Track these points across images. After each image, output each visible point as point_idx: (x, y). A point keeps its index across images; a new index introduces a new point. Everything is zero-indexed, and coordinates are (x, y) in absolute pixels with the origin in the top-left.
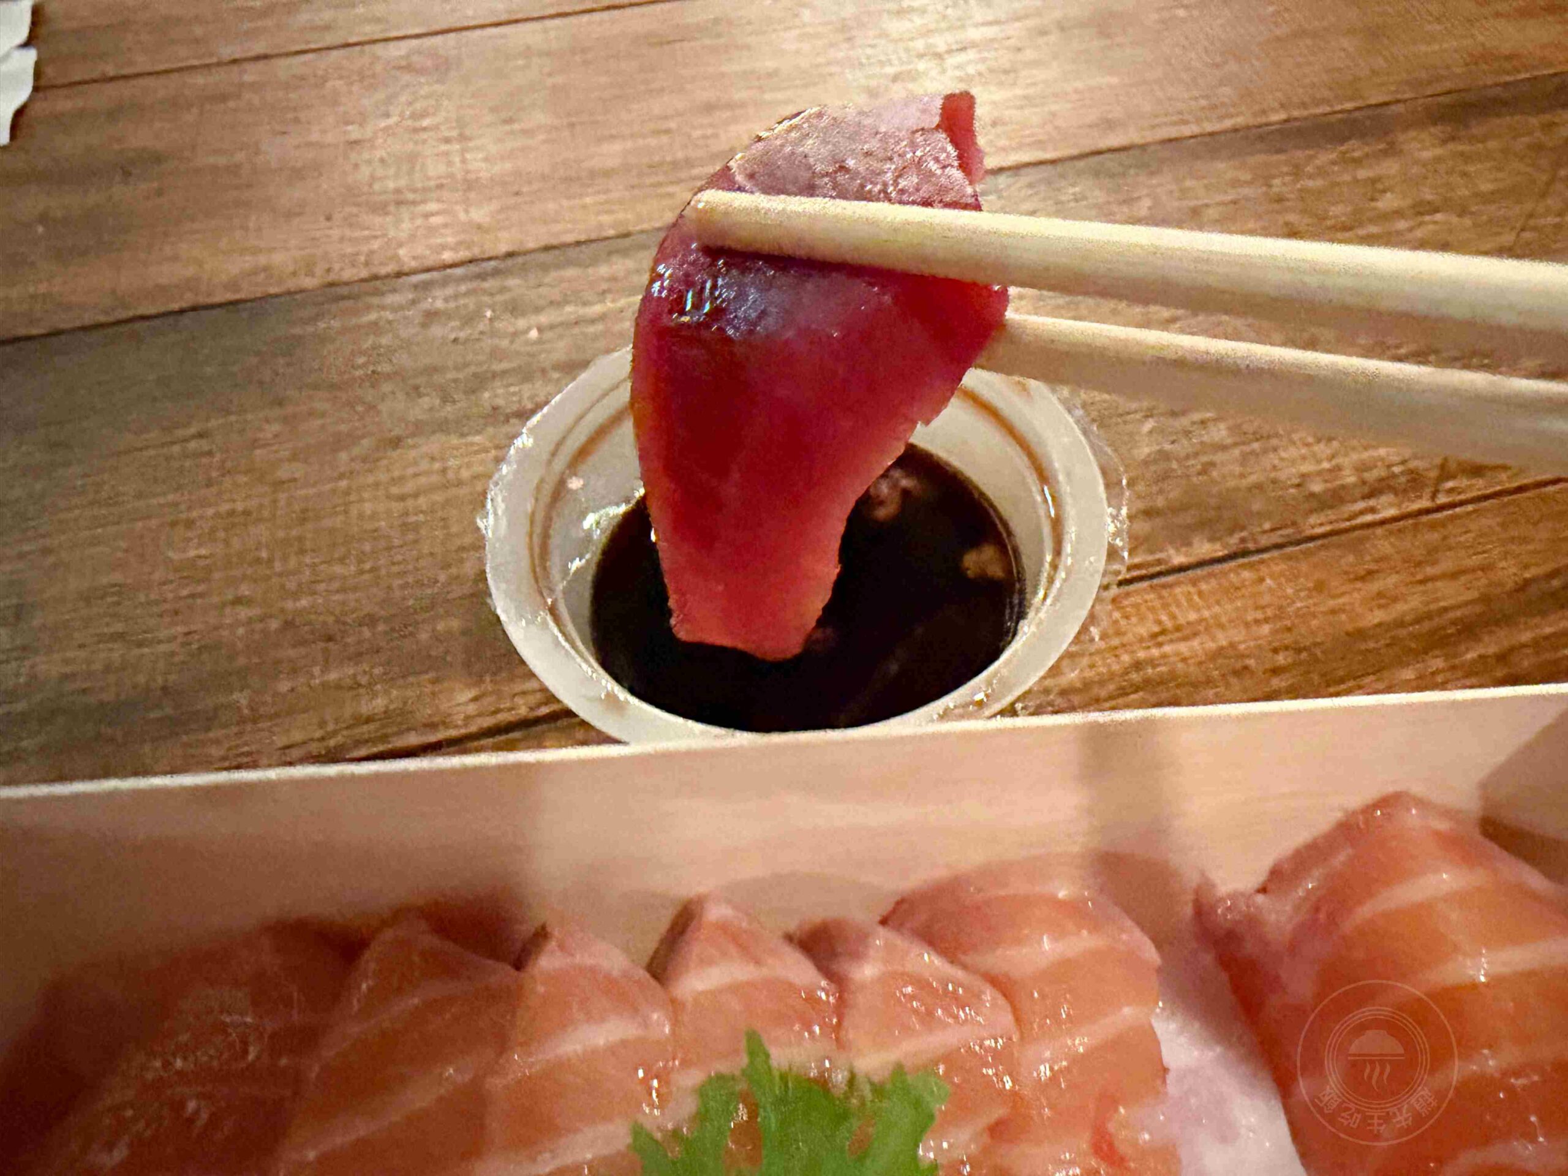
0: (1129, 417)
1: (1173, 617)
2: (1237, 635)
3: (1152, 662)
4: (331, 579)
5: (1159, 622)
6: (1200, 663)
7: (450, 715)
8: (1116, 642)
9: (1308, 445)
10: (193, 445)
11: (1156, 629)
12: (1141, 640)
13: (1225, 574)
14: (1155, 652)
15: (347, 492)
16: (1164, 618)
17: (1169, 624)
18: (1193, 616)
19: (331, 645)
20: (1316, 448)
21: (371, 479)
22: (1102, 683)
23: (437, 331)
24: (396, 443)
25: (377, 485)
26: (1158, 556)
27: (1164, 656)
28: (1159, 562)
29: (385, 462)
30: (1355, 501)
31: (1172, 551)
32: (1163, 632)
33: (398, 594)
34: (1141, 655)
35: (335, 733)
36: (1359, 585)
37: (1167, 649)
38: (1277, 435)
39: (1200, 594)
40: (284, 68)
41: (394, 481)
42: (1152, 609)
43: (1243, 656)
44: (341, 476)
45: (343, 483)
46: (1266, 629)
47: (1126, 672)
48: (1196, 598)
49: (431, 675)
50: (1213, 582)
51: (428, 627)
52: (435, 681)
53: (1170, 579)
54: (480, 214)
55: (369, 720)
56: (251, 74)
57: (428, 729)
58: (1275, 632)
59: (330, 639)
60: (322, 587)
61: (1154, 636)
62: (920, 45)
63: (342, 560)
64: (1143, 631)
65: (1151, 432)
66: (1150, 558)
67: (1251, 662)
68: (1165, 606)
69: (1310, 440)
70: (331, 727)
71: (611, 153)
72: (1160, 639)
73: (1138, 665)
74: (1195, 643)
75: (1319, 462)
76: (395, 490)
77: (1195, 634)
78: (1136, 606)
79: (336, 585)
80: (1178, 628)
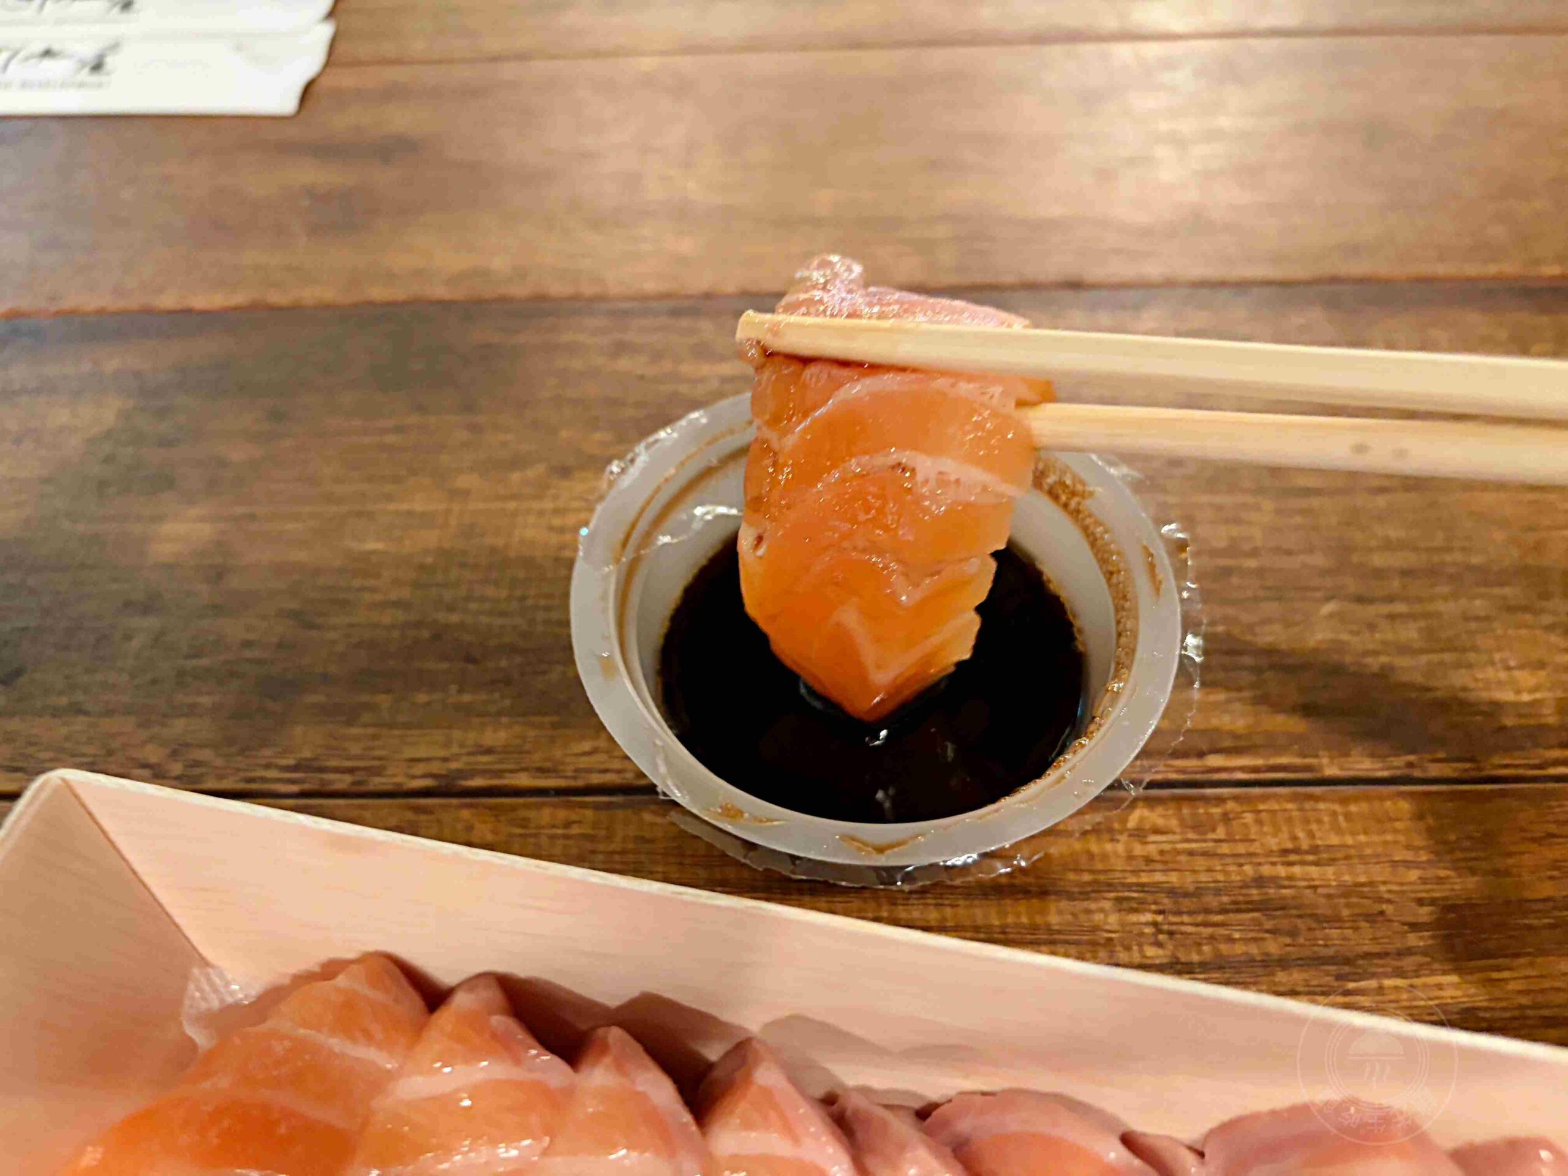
0: (1309, 594)
1: (1311, 835)
2: (1379, 873)
3: (1274, 880)
4: (483, 599)
5: (1294, 838)
6: (1329, 896)
7: (563, 763)
8: (1241, 849)
9: (1508, 668)
10: (391, 439)
11: (1289, 845)
12: (1271, 853)
13: (1382, 799)
14: (1282, 871)
15: (515, 514)
16: (1301, 835)
17: (1305, 845)
18: (1334, 840)
19: (471, 667)
20: (1517, 673)
21: (536, 505)
22: (1218, 892)
23: (624, 364)
24: (565, 472)
25: (541, 513)
26: (1308, 761)
27: (1290, 878)
28: (1308, 768)
29: (553, 491)
30: (1550, 747)
31: (1325, 761)
32: (1296, 851)
33: (540, 628)
34: (1266, 870)
35: (456, 757)
36: (1534, 847)
37: (1297, 870)
38: (1475, 649)
39: (1348, 816)
40: (539, 67)
41: (556, 512)
42: (1289, 821)
43: (1380, 900)
44: (514, 497)
45: (512, 505)
46: (1413, 875)
47: (1245, 885)
48: (1341, 818)
49: (555, 719)
50: (1364, 807)
51: (559, 668)
52: (554, 726)
53: (1317, 790)
54: (686, 246)
55: (489, 751)
56: (508, 71)
57: (539, 774)
58: (1423, 880)
59: (470, 659)
60: (473, 606)
61: (1285, 852)
62: (1164, 126)
63: (497, 584)
64: (1273, 843)
65: (1331, 615)
66: (1297, 761)
67: (1388, 908)
68: (1306, 821)
69: (1512, 663)
70: (455, 750)
71: (824, 200)
72: (1293, 858)
73: (1260, 882)
74: (1330, 871)
75: (1518, 692)
76: (557, 522)
77: (1332, 861)
78: (1273, 812)
79: (487, 606)
80: (1315, 850)
